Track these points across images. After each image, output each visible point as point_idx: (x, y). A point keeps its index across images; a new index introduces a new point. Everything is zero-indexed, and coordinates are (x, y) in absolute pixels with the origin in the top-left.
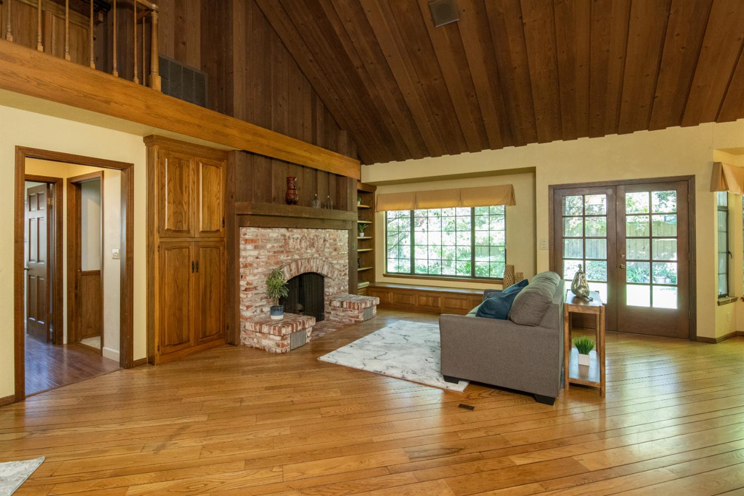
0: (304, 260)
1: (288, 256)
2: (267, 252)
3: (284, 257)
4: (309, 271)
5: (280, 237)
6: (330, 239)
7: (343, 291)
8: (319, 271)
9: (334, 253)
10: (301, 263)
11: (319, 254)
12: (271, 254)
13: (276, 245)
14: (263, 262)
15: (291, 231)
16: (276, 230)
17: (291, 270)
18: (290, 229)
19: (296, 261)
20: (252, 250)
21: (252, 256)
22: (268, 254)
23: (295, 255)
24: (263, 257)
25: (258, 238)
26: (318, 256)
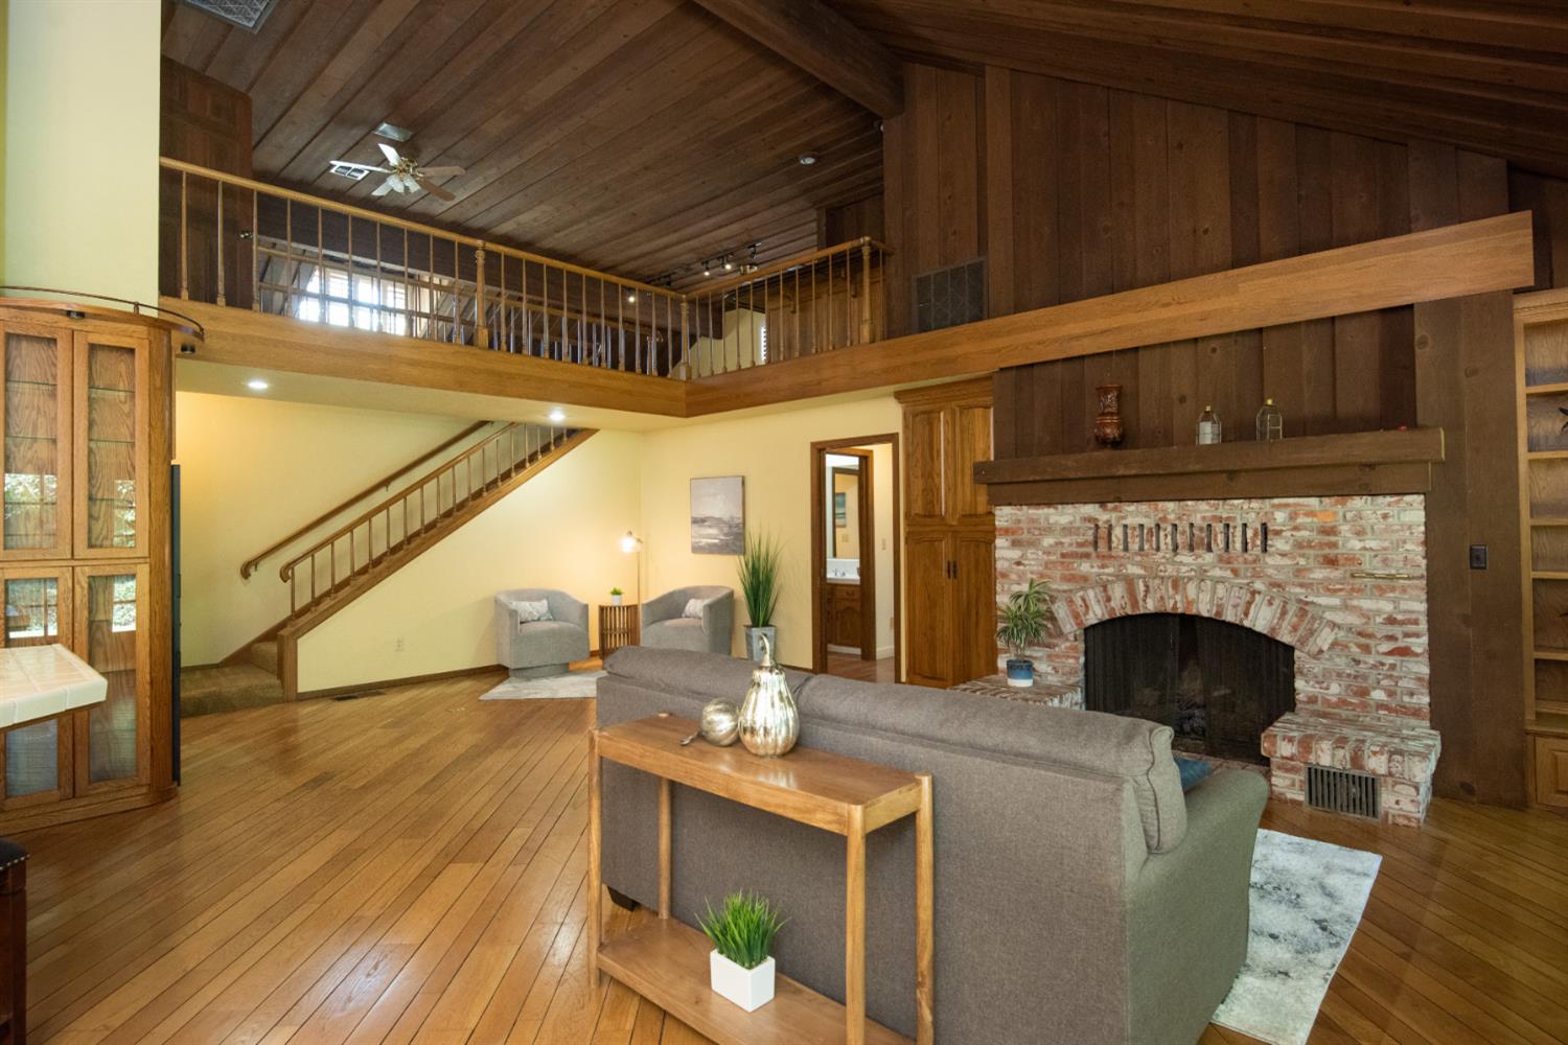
0: (1157, 581)
1: (1103, 567)
2: (1044, 553)
3: (1092, 567)
4: (1180, 611)
5: (1078, 524)
6: (1296, 528)
7: (1381, 706)
8: (1229, 616)
9: (1319, 574)
10: (1147, 586)
11: (1235, 572)
12: (1053, 558)
13: (1066, 540)
14: (1032, 573)
15: (1115, 509)
16: (1069, 509)
17: (1109, 599)
18: (1110, 505)
19: (1130, 582)
20: (1008, 548)
21: (1007, 560)
22: (1045, 557)
23: (1129, 567)
24: (1033, 563)
25: (1021, 525)
26: (1228, 574)
